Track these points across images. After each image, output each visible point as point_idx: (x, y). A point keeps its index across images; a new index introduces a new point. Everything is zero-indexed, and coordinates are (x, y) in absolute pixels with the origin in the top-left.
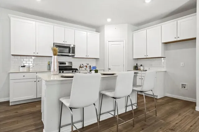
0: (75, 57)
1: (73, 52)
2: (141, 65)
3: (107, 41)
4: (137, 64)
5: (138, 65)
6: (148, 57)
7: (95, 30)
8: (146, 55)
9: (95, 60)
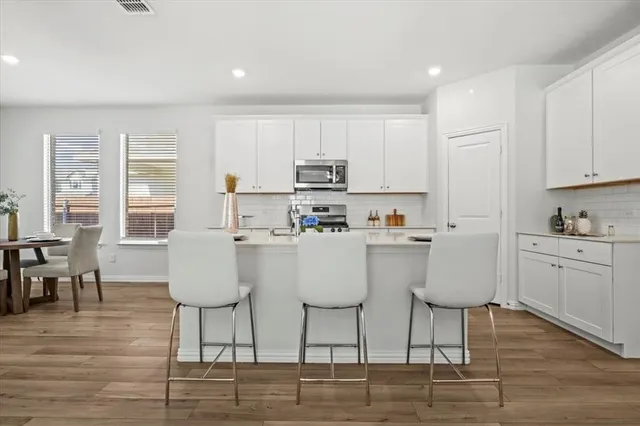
0: (349, 191)
1: (343, 180)
2: (583, 215)
3: (445, 138)
4: (560, 209)
5: (563, 214)
6: (596, 180)
7: (418, 107)
8: (590, 174)
9: (417, 197)
